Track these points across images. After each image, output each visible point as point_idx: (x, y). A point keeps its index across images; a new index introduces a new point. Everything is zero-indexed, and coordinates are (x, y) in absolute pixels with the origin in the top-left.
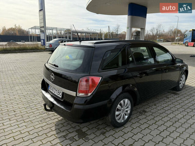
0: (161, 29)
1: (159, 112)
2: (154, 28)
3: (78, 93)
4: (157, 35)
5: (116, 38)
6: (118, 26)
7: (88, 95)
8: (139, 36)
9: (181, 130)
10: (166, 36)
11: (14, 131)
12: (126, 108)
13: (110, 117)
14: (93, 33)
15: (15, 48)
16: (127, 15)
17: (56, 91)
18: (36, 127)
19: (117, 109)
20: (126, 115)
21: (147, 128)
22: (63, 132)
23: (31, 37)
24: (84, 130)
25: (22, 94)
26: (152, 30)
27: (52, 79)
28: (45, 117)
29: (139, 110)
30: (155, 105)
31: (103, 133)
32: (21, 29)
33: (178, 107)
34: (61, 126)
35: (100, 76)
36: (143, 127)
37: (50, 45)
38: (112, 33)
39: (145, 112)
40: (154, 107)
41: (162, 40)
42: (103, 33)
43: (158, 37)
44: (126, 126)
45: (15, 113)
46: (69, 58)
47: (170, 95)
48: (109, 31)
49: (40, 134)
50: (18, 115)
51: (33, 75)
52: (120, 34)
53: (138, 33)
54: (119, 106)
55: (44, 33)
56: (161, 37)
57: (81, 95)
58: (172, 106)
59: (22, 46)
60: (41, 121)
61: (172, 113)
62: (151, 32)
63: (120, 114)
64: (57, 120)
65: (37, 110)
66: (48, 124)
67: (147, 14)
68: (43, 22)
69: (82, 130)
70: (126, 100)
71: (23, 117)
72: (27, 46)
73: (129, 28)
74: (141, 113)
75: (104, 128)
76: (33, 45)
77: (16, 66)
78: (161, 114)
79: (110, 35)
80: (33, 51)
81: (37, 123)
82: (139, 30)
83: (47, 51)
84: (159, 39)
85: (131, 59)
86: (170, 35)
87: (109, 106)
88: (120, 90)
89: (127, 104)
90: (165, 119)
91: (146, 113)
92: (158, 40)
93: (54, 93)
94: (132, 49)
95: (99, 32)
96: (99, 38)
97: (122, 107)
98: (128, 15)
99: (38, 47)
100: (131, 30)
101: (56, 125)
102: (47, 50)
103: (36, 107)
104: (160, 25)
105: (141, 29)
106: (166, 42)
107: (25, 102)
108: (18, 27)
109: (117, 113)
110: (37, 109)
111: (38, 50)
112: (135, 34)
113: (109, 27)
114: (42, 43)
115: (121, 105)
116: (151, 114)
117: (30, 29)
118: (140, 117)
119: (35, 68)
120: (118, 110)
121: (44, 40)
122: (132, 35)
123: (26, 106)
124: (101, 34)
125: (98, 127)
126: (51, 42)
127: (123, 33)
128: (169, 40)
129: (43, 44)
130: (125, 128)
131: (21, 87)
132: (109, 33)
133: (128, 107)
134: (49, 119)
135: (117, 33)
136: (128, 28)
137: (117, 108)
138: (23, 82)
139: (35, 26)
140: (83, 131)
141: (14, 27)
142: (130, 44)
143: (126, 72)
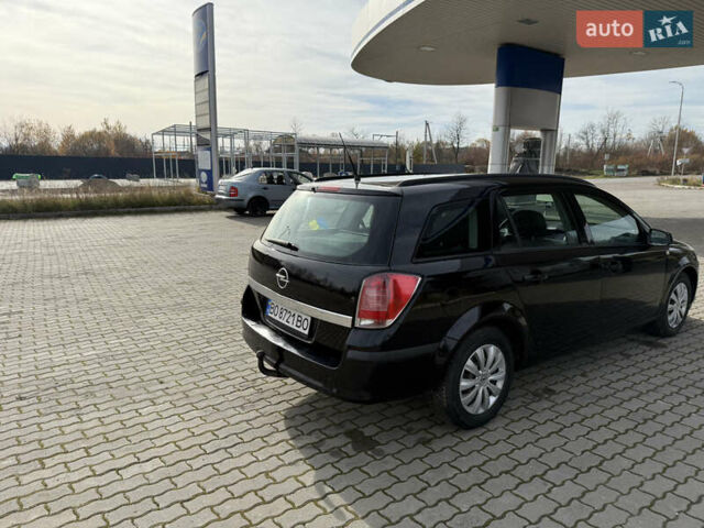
0: (619, 130)
1: (597, 393)
2: (592, 127)
3: (357, 320)
4: (604, 149)
5: (454, 162)
6: (461, 122)
7: (383, 323)
8: (537, 156)
9: (659, 441)
10: (637, 153)
11: (172, 429)
12: (492, 374)
13: (443, 396)
14: (372, 148)
15: (115, 199)
16: (493, 85)
17: (291, 319)
18: (232, 421)
19: (466, 371)
20: (491, 393)
21: (556, 433)
22: (309, 434)
23: (159, 160)
24: (368, 432)
25: (169, 338)
26: (586, 134)
27: (283, 283)
28: (252, 398)
29: (533, 388)
30: (583, 375)
31: (425, 442)
32: (125, 135)
33: (659, 381)
34: (300, 420)
35: (417, 274)
36: (543, 431)
37: (232, 188)
38: (438, 144)
39: (552, 392)
40: (580, 379)
41: (623, 170)
42: (407, 145)
43: (607, 157)
44: (491, 426)
45: (163, 386)
46: (317, 228)
47: (637, 347)
48: (428, 140)
49: (246, 437)
50: (174, 390)
51: (190, 283)
52: (466, 148)
53: (532, 146)
54: (470, 362)
55: (210, 149)
56: (621, 159)
57: (366, 322)
58: (637, 378)
59: (138, 193)
60: (242, 406)
61: (637, 397)
62: (583, 142)
63: (474, 387)
64: (286, 406)
65: (223, 379)
66: (263, 415)
67: (564, 79)
68: (208, 111)
69: (362, 433)
70: (492, 349)
71: (187, 396)
72: (155, 193)
73: (501, 129)
74: (537, 396)
75: (425, 430)
76: (174, 188)
77: (132, 257)
78: (601, 398)
79: (430, 152)
80: (172, 208)
81: (232, 412)
82: (537, 134)
83: (220, 209)
84: (611, 167)
85: (506, 232)
86: (656, 151)
87: (440, 360)
88: (472, 316)
89: (494, 362)
90: (614, 413)
91: (552, 397)
92: (607, 170)
93: (284, 322)
94: (511, 203)
95: (391, 141)
96: (392, 162)
97: (479, 369)
98: (498, 86)
99: (191, 195)
100: (507, 134)
101: (286, 418)
102: (221, 205)
103: (221, 373)
104: (617, 113)
105: (544, 131)
106: (637, 175)
107: (185, 359)
108: (115, 128)
109: (464, 384)
110: (223, 376)
111: (190, 204)
112: (520, 149)
113: (427, 124)
114: (201, 182)
115: (475, 360)
116: (569, 398)
117: (157, 133)
118: (534, 406)
119: (191, 262)
120: (468, 375)
121: (209, 173)
122: (512, 152)
123: (190, 370)
124: (398, 151)
125: (409, 425)
126: (236, 179)
127: (478, 145)
128: (651, 170)
129: (205, 186)
130: (489, 431)
131: (162, 318)
132: (429, 144)
133: (497, 371)
134: (263, 403)
135: (456, 145)
136: (497, 129)
137: (465, 368)
138: (164, 304)
139: (174, 126)
140: (366, 434)
141: (100, 128)
142: (504, 187)
143: (490, 265)
